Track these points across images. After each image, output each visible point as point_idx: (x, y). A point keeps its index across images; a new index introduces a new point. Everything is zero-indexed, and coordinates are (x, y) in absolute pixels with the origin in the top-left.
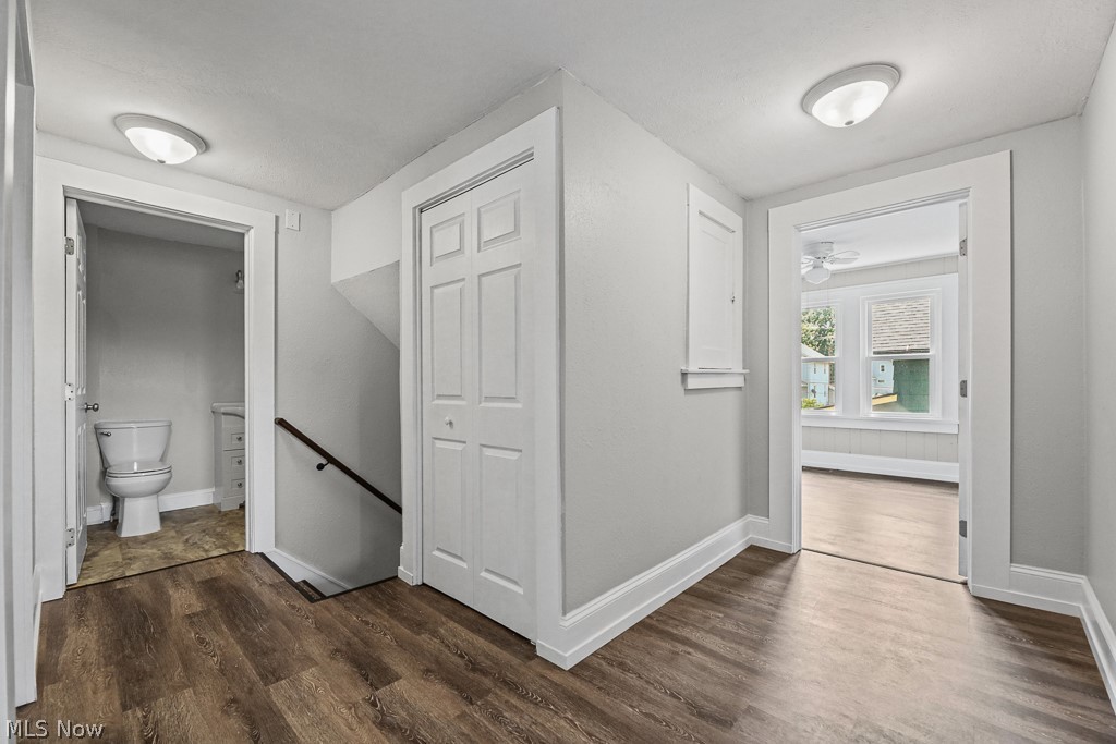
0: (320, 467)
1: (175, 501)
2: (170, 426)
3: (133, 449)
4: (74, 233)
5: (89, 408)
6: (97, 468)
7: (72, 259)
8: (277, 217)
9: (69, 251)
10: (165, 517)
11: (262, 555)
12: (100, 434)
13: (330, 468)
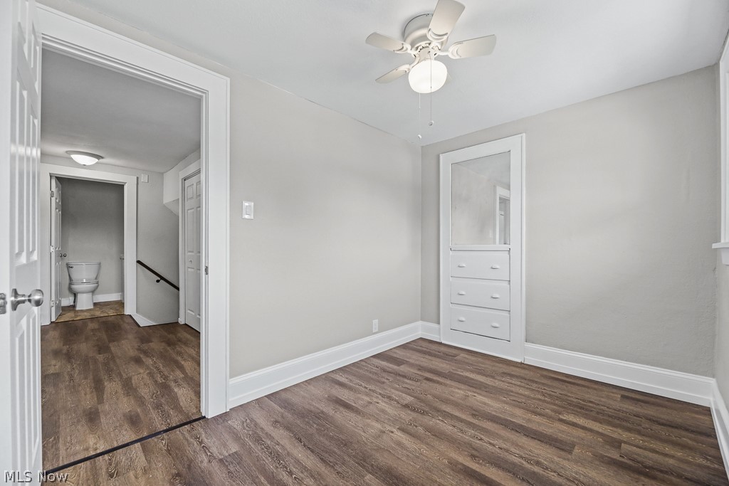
0: (158, 281)
1: (101, 298)
2: (100, 264)
3: (83, 274)
4: (54, 189)
5: (62, 256)
6: (67, 281)
7: (53, 199)
8: (137, 178)
9: (52, 196)
10: (95, 304)
11: (130, 316)
12: (69, 267)
13: (162, 281)
